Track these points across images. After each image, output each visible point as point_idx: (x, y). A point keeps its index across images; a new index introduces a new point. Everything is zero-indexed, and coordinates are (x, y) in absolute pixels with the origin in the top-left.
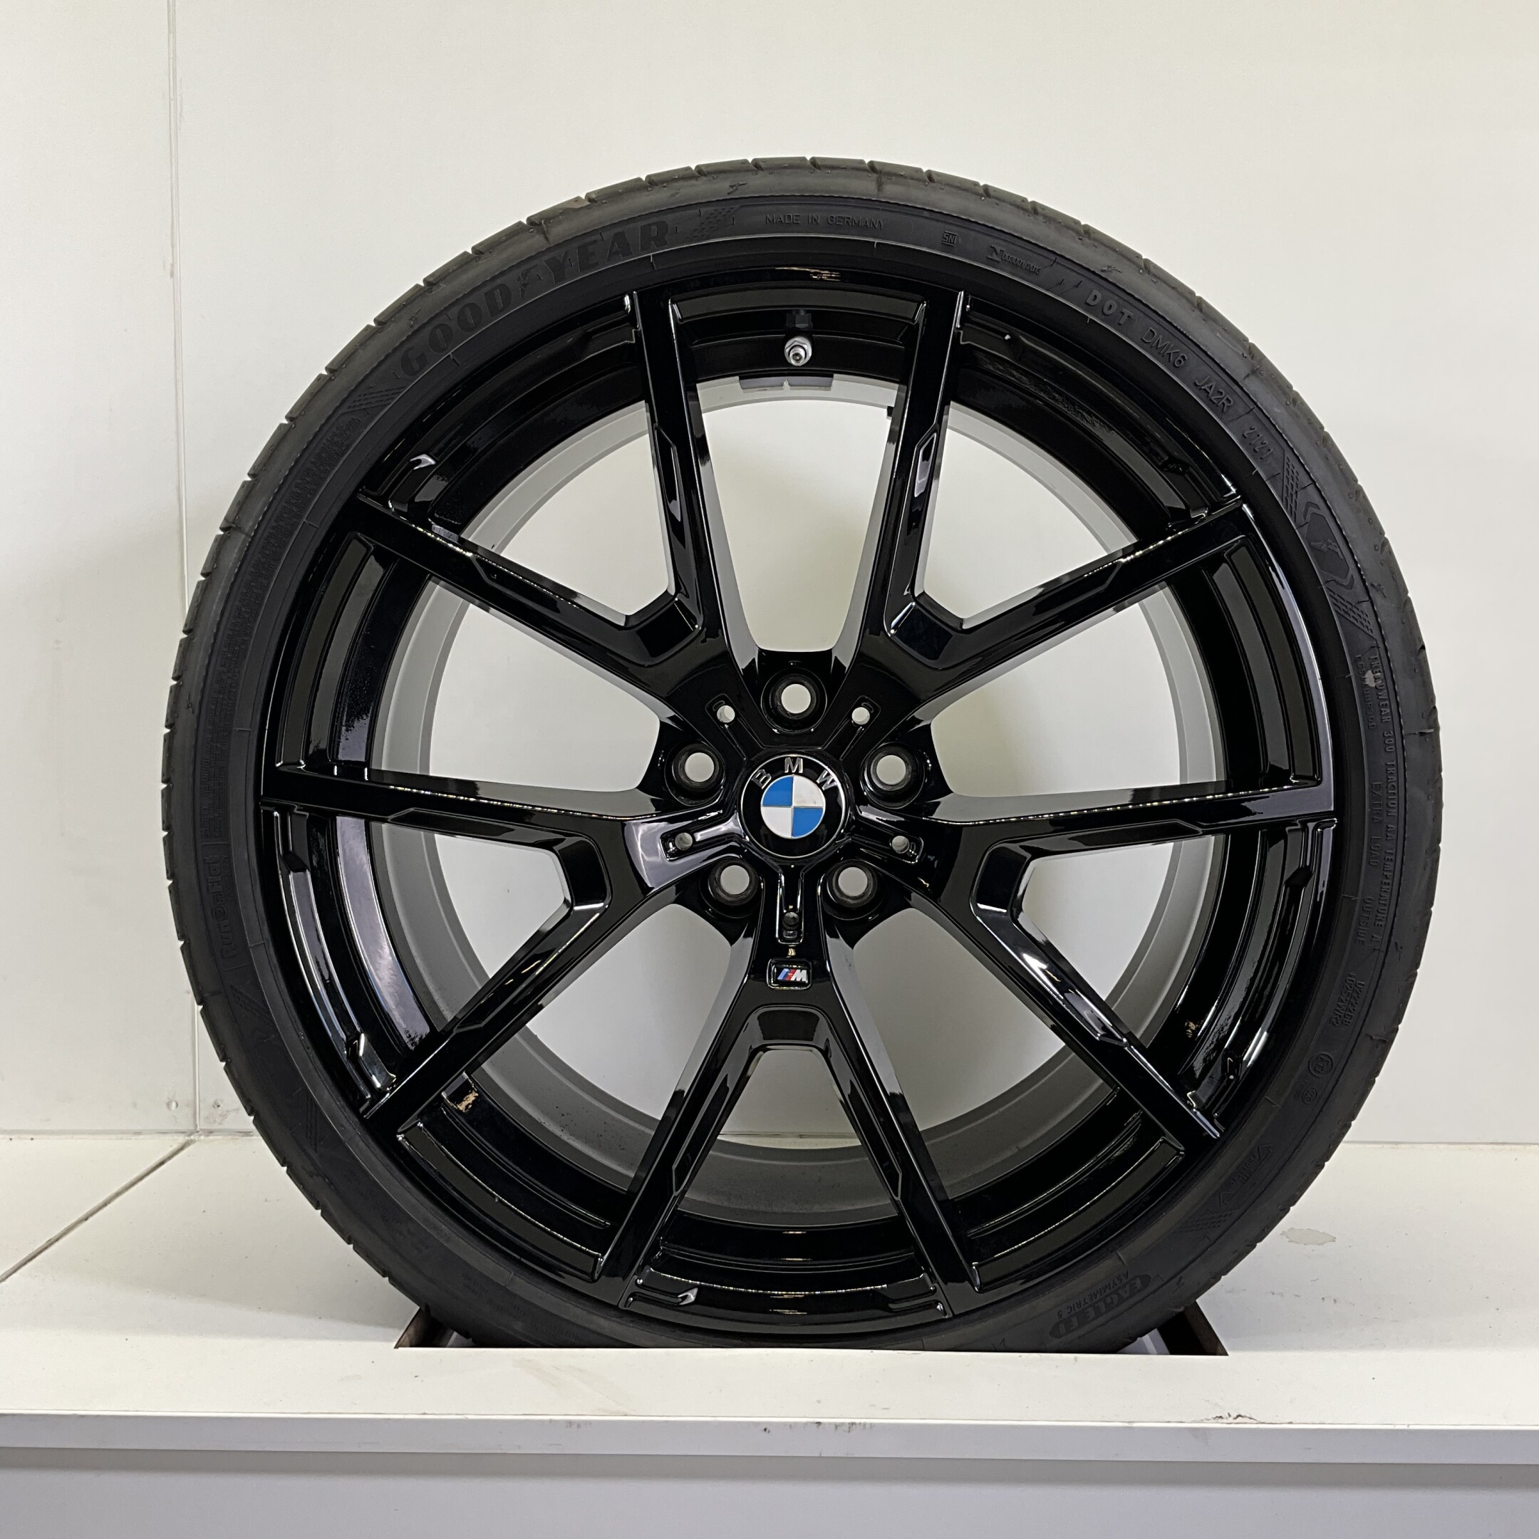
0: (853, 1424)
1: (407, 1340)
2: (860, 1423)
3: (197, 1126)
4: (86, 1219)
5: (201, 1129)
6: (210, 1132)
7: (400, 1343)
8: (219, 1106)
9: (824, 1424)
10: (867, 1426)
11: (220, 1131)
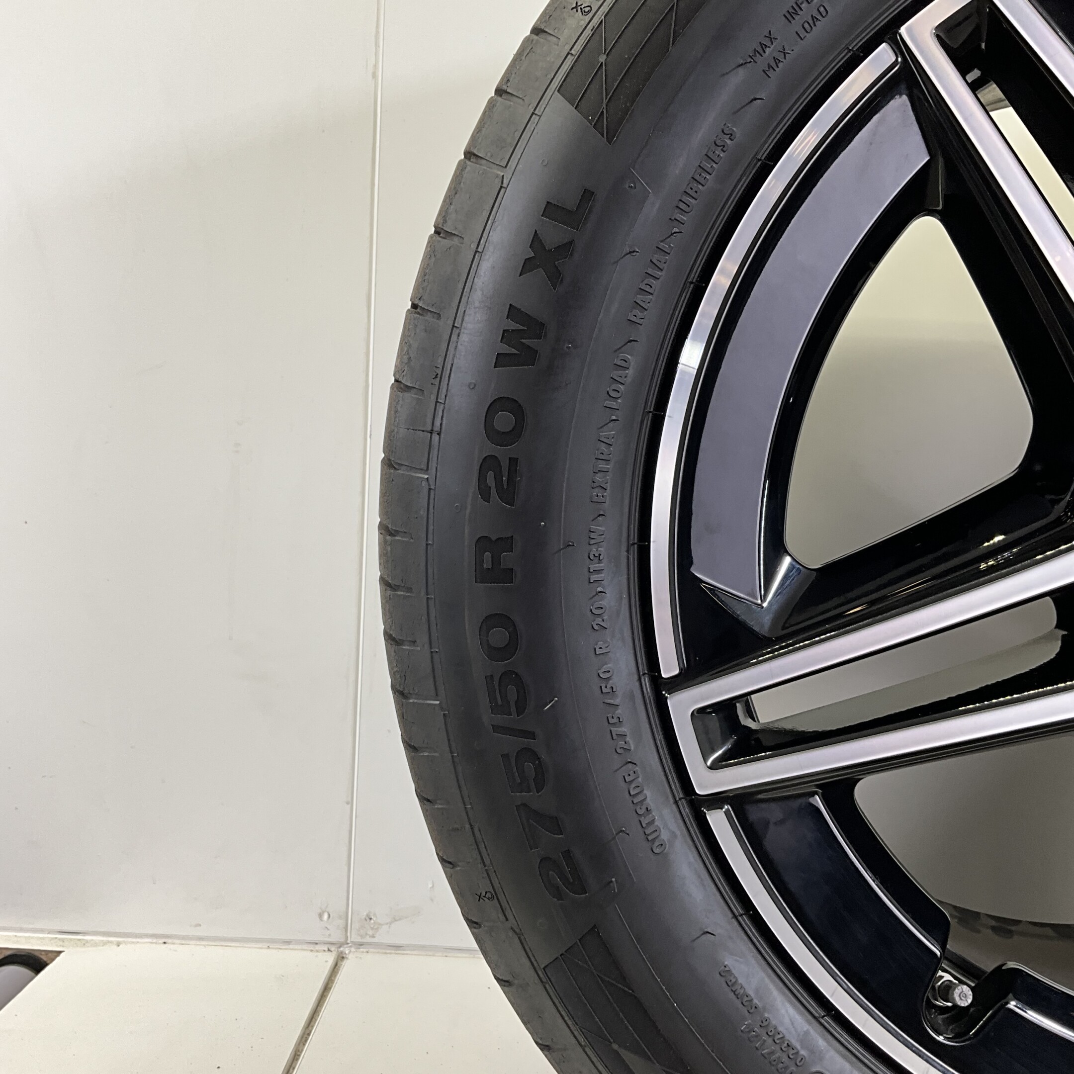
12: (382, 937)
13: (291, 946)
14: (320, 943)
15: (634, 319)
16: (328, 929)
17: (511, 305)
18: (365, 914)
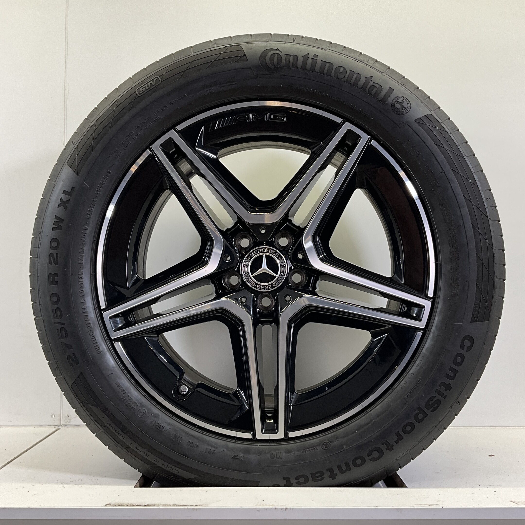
0: (287, 508)
1: (138, 486)
2: (289, 508)
3: (61, 423)
4: (26, 451)
5: (63, 425)
6: (66, 425)
7: (136, 486)
8: (69, 416)
9: (277, 508)
10: (291, 509)
11: (68, 425)
12: (73, 422)
13: (42, 427)
14: (52, 426)
15: (88, 218)
16: (55, 421)
17: (56, 215)
18: (67, 415)
